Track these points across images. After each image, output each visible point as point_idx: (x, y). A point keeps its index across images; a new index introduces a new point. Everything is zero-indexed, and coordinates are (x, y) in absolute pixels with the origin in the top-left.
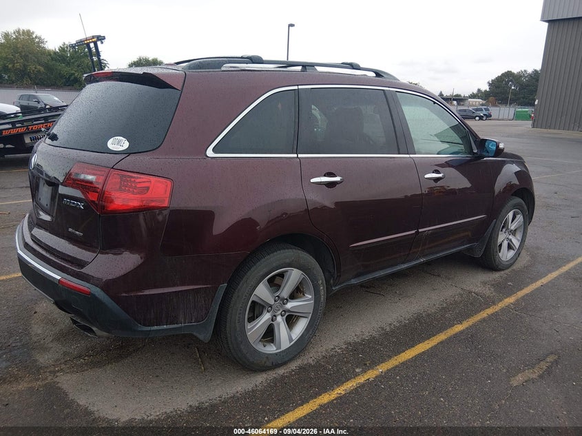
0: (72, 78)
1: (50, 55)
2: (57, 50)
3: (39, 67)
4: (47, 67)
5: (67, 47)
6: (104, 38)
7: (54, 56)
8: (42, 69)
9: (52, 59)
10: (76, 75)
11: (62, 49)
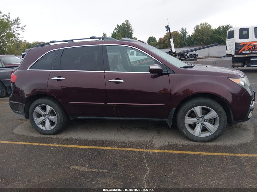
0: (221, 40)
1: (213, 31)
2: (217, 29)
3: (207, 37)
4: (211, 36)
5: (221, 27)
6: (165, 27)
7: (215, 32)
8: (208, 38)
9: (214, 33)
10: (223, 38)
11: (219, 28)
